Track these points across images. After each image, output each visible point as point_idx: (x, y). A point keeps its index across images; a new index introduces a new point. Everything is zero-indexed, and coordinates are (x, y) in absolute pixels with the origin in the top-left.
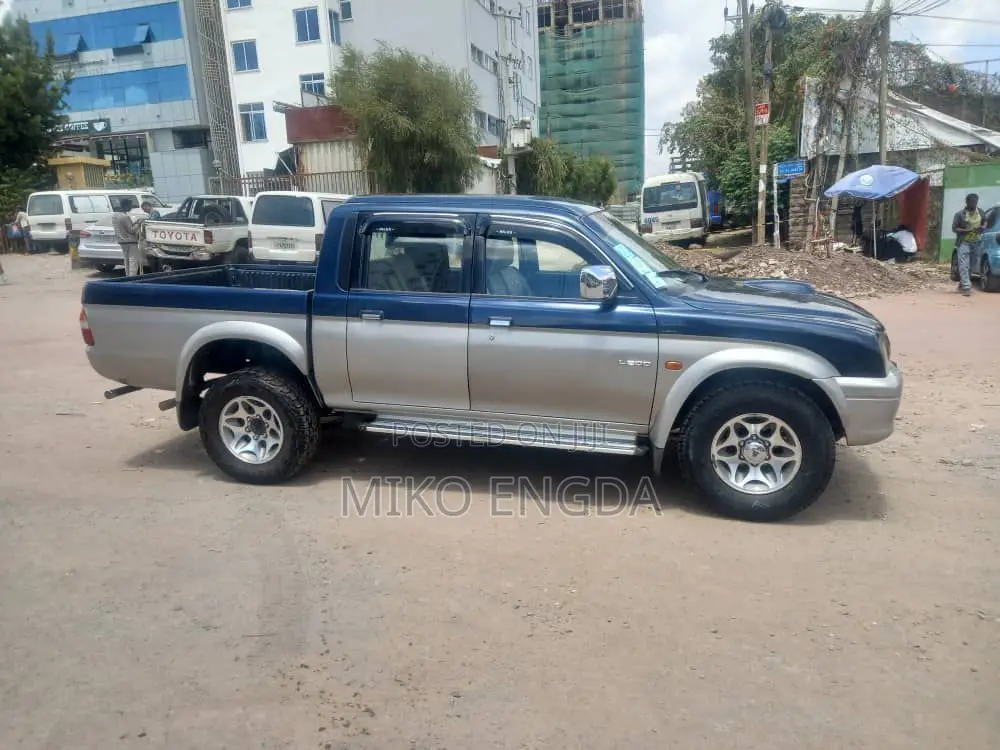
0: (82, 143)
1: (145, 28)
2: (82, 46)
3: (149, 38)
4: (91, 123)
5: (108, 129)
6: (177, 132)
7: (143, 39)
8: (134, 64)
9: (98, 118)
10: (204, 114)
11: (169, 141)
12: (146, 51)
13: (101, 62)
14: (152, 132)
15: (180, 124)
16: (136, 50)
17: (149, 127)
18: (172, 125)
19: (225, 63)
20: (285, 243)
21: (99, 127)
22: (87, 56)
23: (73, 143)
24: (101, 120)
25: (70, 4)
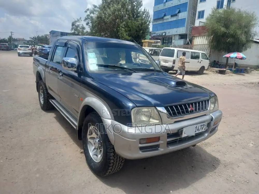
0: (160, 38)
1: (179, 10)
2: (165, 15)
3: (179, 12)
4: (162, 33)
5: (165, 34)
6: (180, 35)
7: (178, 12)
8: (174, 19)
9: (164, 32)
10: (187, 30)
11: (177, 37)
12: (178, 15)
13: (168, 19)
14: (174, 35)
15: (180, 33)
16: (176, 15)
17: (174, 34)
18: (179, 33)
19: (195, 17)
20: (166, 61)
21: (164, 34)
22: (165, 18)
23: (158, 38)
24: (164, 33)
25: (165, 6)
